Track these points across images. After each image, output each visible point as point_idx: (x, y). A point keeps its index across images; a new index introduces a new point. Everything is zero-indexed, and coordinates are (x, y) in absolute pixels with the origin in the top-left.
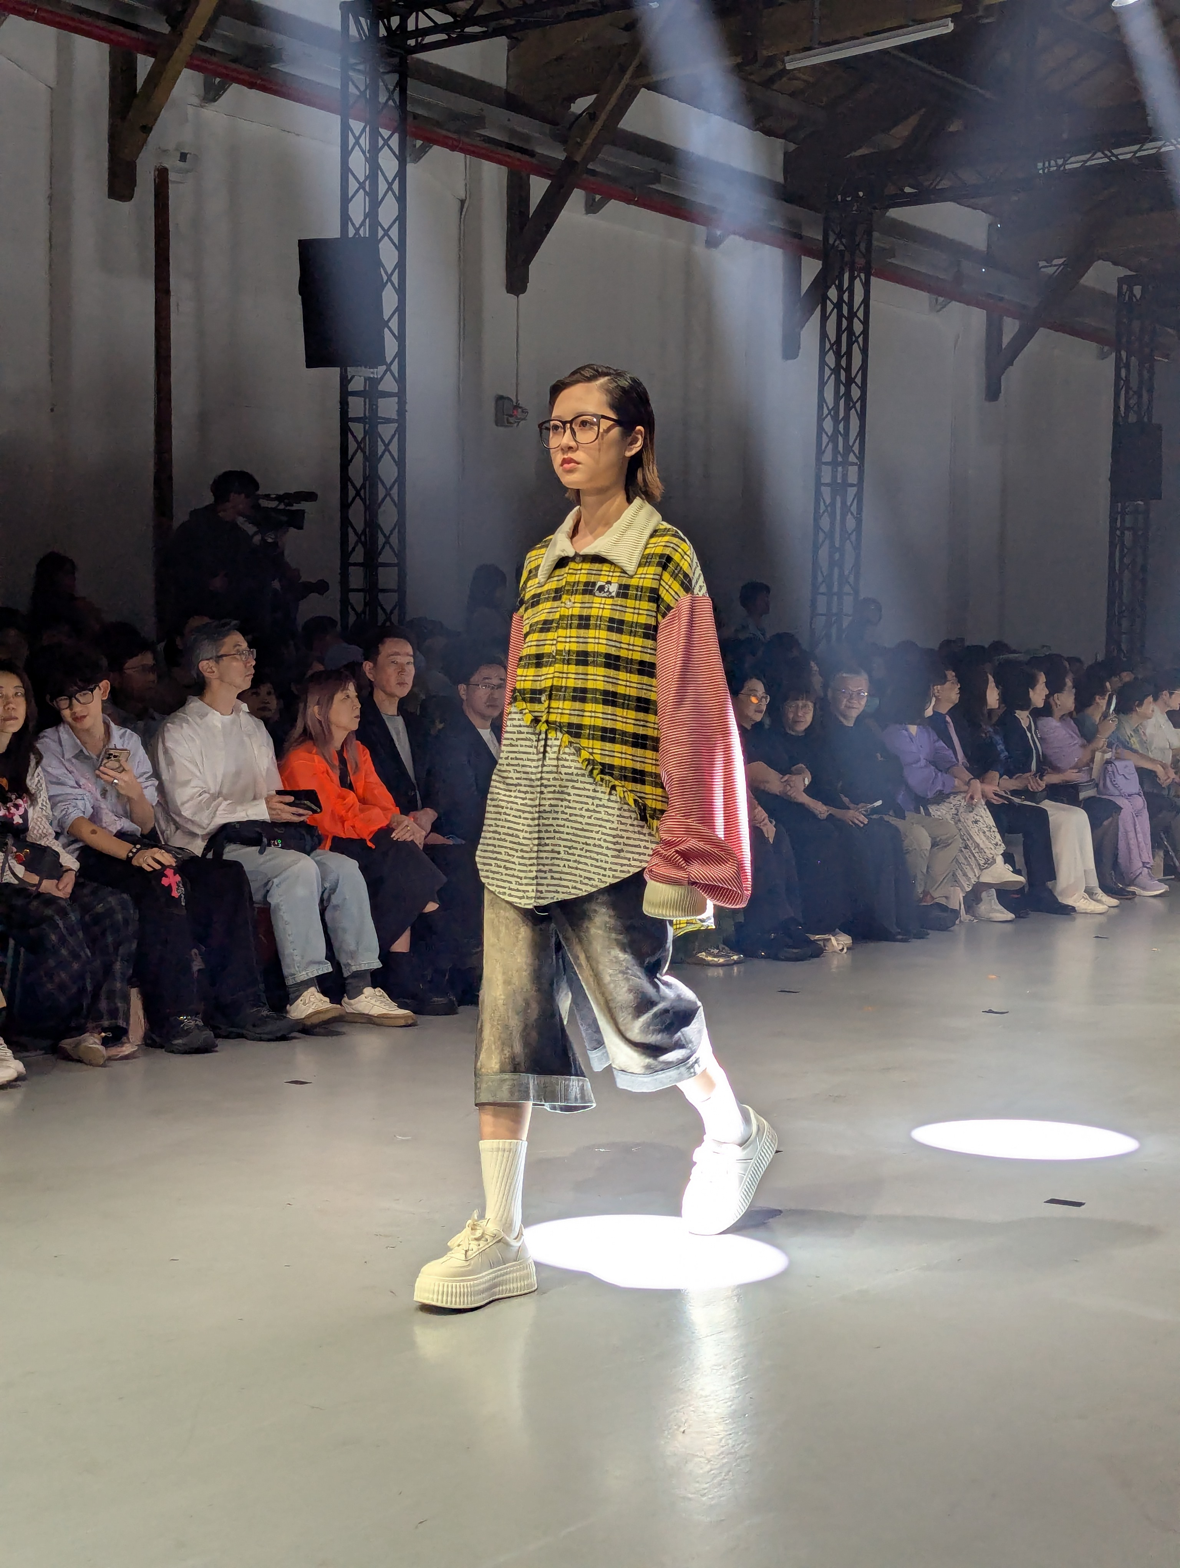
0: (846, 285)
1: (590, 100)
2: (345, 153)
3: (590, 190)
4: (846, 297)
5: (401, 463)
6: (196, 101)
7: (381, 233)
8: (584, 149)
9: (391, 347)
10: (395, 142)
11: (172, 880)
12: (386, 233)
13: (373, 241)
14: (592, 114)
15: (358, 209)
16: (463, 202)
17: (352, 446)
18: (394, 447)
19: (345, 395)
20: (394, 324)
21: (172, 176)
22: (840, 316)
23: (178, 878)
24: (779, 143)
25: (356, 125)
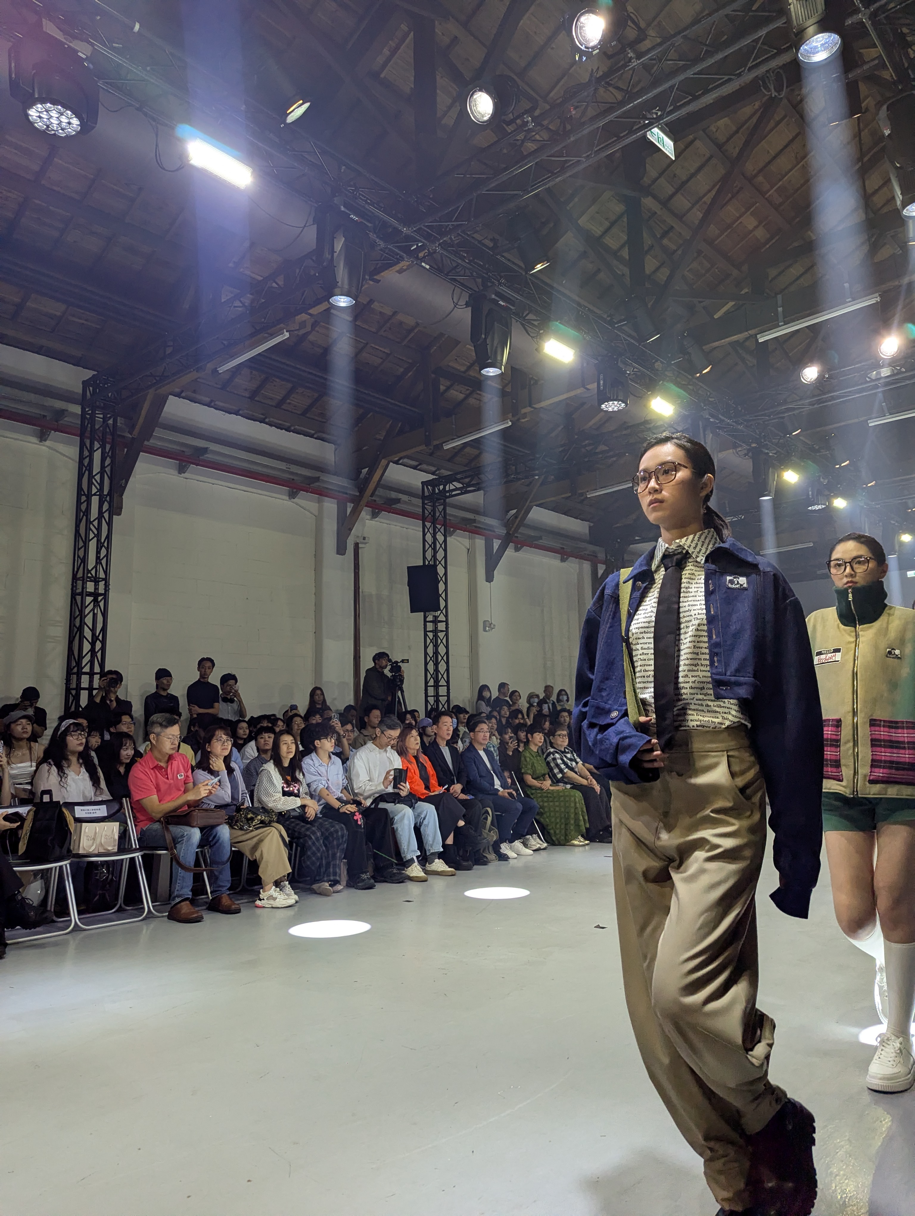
1: (515, 511)
2: (424, 535)
3: (516, 543)
5: (447, 647)
6: (368, 517)
7: (438, 562)
8: (513, 529)
9: (442, 604)
10: (442, 530)
11: (358, 817)
12: (440, 562)
13: (435, 566)
14: (516, 516)
15: (429, 554)
16: (468, 550)
17: (428, 641)
18: (444, 641)
19: (425, 622)
20: (443, 595)
21: (360, 546)
23: (361, 816)
24: (587, 523)
25: (428, 524)
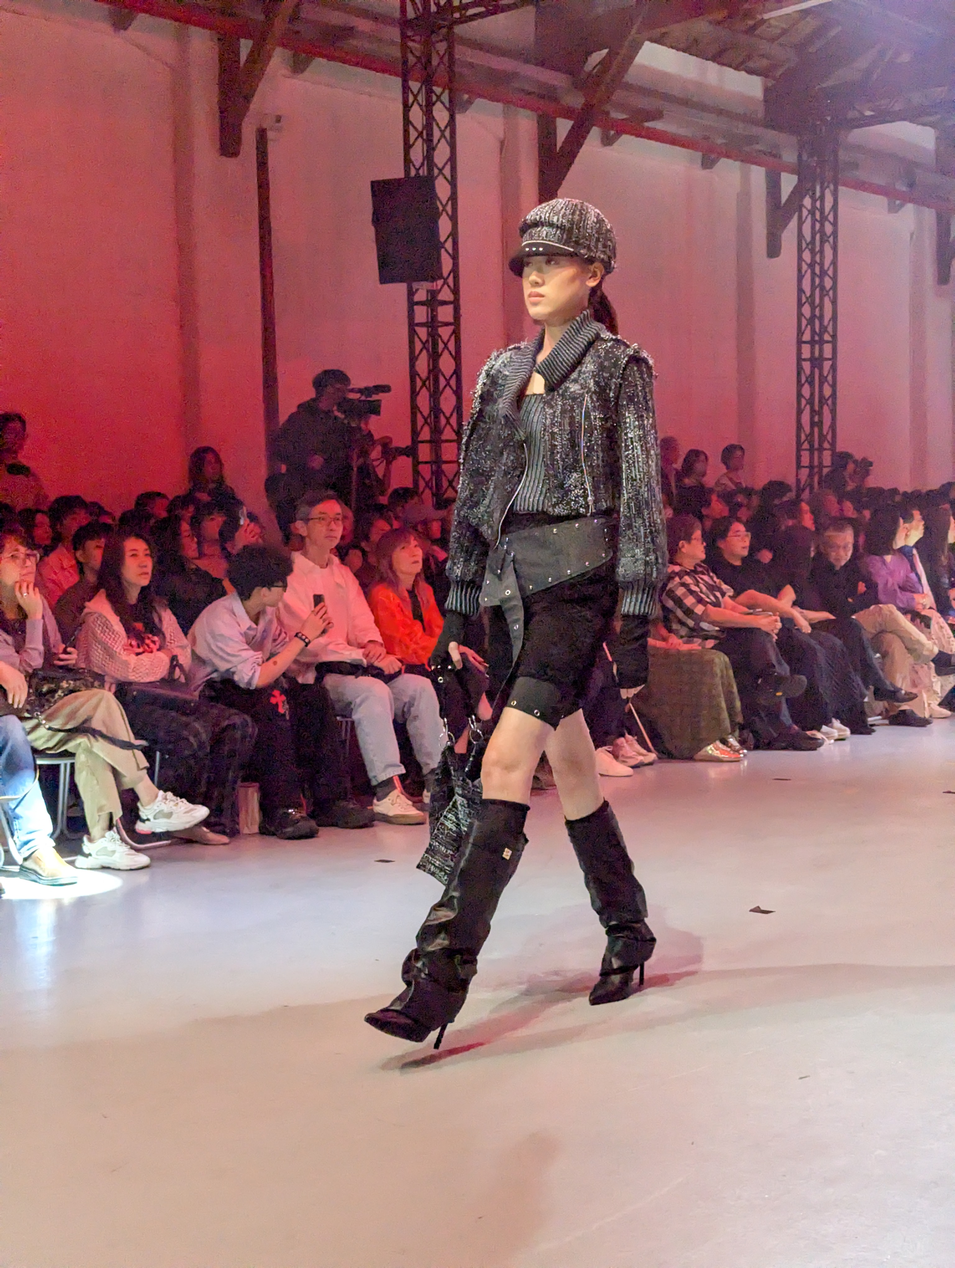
0: (818, 194)
1: (604, 53)
2: (406, 109)
3: (606, 127)
4: (818, 204)
5: (457, 358)
6: (286, 70)
7: (436, 171)
8: (599, 94)
9: (447, 265)
10: (445, 98)
11: (279, 699)
12: (441, 171)
13: (429, 180)
15: (417, 153)
17: (418, 346)
18: (452, 346)
19: (412, 304)
20: (449, 245)
21: (270, 135)
22: (814, 221)
23: (285, 699)
24: (759, 80)
25: (415, 86)
